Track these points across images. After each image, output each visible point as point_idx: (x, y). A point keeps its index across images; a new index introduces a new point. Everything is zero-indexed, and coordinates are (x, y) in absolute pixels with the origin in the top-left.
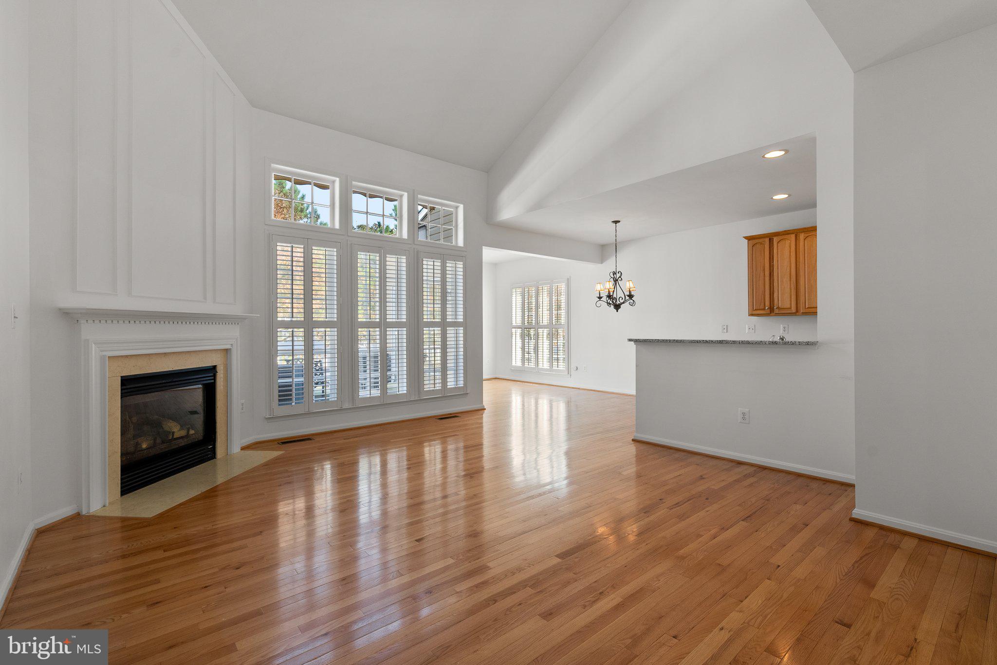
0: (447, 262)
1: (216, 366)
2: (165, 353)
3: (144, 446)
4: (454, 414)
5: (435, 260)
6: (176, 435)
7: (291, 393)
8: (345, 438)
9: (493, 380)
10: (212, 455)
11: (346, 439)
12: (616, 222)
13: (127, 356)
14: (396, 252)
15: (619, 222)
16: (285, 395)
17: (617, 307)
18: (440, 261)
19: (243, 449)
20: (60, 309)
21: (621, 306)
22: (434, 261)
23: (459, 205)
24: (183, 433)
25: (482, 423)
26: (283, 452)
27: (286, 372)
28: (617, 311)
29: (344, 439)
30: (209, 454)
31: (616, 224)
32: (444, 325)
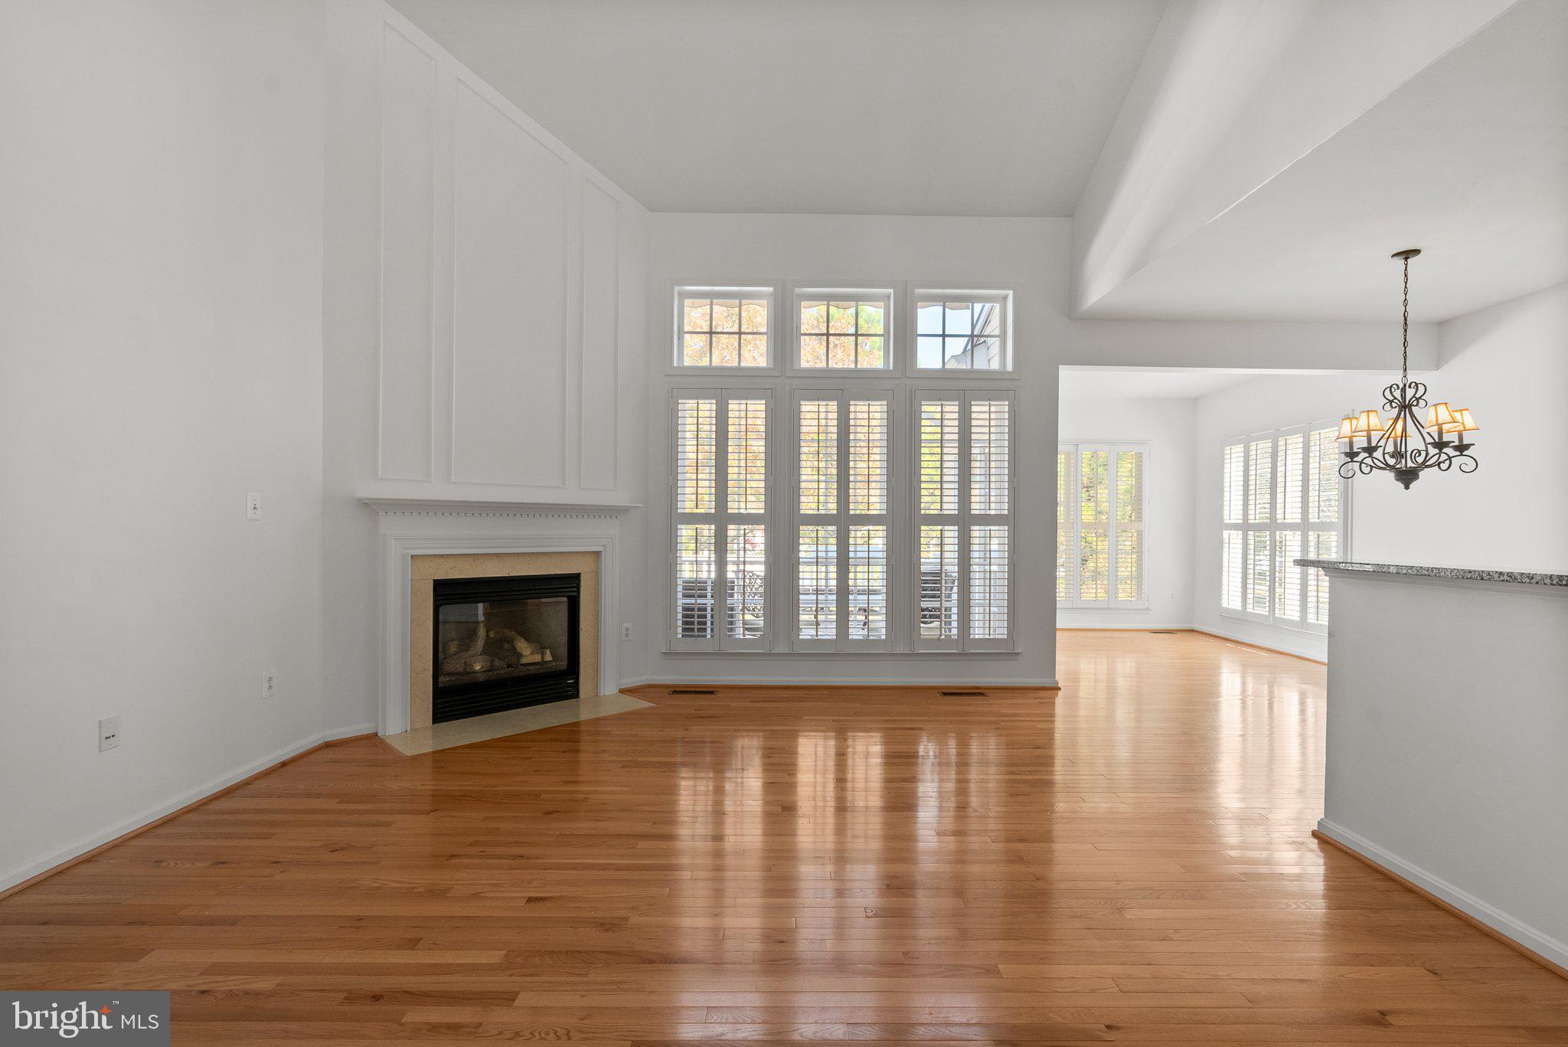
0: (973, 403)
1: (580, 574)
2: (498, 554)
3: (478, 667)
4: (978, 688)
5: (944, 403)
6: (524, 661)
7: (704, 620)
8: (753, 700)
9: (1179, 635)
10: (573, 692)
11: (755, 702)
12: (1407, 254)
13: (442, 556)
14: (868, 396)
15: (1416, 252)
16: (694, 622)
17: (1407, 477)
18: (957, 403)
19: (622, 691)
20: (358, 500)
21: (1421, 474)
22: (942, 405)
23: (1008, 292)
24: (537, 658)
25: (1052, 715)
26: (653, 705)
27: (694, 588)
28: (1407, 487)
29: (751, 702)
30: (570, 691)
31: (1406, 259)
32: (964, 520)
